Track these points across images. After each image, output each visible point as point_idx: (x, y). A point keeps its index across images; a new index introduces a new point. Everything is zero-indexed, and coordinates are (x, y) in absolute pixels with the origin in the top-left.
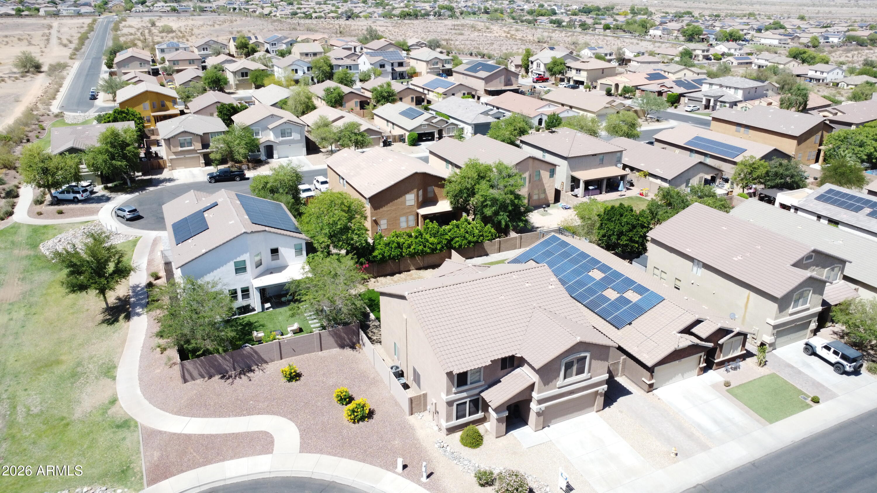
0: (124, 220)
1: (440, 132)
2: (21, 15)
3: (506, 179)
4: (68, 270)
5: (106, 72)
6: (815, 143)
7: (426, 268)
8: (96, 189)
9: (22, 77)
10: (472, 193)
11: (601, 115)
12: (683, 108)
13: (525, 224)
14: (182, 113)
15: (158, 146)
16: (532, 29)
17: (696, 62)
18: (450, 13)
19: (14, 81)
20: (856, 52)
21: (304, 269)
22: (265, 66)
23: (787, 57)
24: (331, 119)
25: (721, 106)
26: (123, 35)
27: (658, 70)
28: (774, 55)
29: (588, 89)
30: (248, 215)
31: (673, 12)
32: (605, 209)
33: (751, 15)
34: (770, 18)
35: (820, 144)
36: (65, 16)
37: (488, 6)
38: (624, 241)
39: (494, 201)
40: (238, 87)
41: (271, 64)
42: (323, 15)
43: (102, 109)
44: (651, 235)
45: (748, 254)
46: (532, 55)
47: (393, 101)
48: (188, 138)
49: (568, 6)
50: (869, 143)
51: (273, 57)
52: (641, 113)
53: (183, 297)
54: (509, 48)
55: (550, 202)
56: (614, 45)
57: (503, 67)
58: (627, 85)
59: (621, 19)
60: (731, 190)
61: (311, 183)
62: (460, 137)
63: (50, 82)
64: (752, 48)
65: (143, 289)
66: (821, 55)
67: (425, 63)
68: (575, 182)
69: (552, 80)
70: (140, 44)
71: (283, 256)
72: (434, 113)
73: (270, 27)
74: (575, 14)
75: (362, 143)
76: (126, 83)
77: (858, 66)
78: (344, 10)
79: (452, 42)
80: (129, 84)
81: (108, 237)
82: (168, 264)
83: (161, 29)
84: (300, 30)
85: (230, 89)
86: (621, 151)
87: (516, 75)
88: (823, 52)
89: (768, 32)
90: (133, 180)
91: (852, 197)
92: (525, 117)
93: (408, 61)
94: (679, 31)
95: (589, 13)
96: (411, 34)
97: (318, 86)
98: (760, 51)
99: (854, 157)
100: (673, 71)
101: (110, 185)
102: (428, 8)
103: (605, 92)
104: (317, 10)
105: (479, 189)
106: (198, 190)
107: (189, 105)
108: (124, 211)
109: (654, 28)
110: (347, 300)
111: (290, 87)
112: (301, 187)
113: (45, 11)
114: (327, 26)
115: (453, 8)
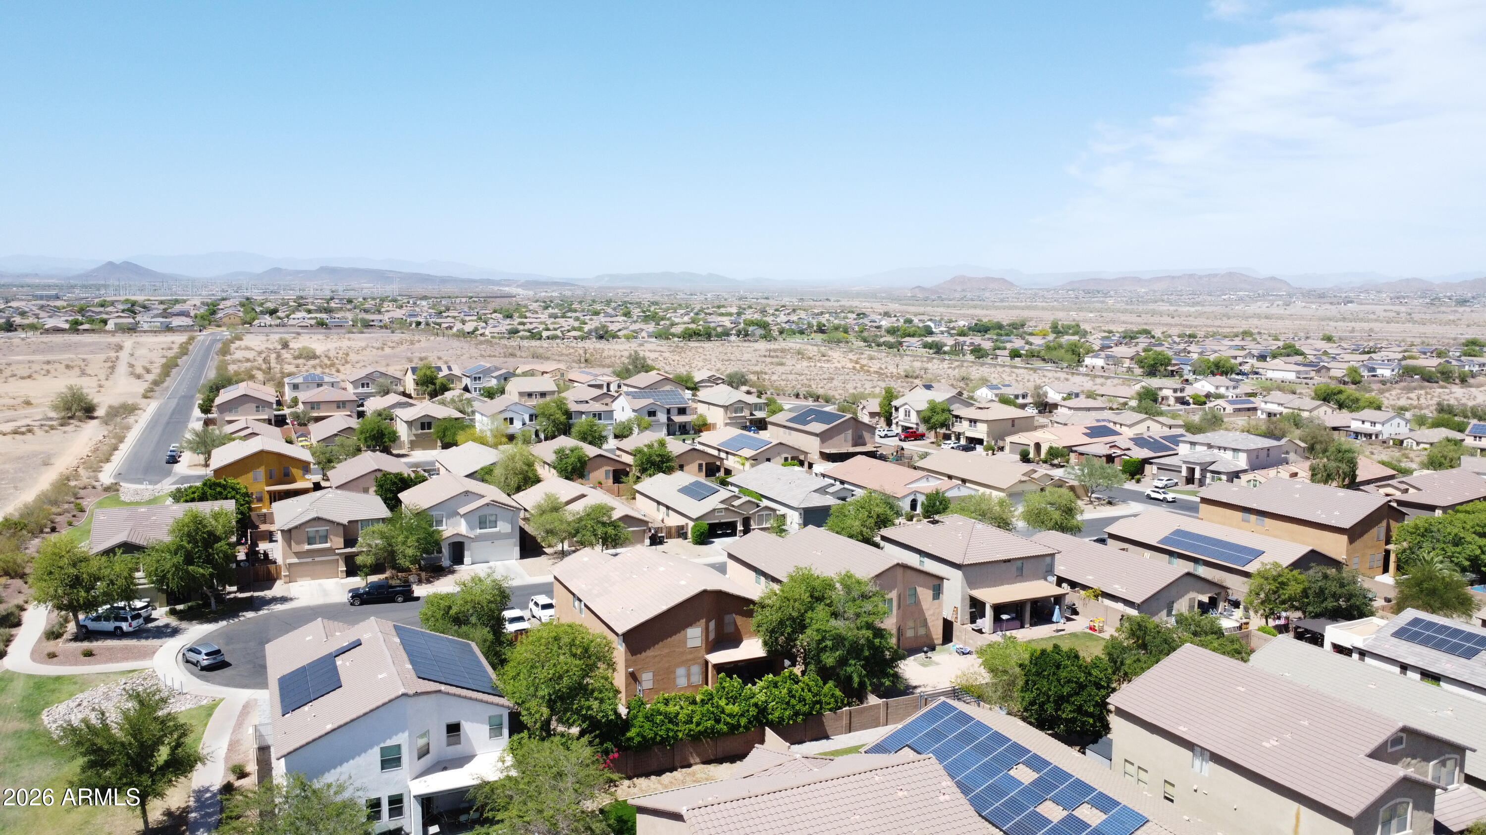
0: (196, 670)
1: (746, 522)
2: (78, 330)
3: (858, 602)
4: (86, 759)
5: (198, 419)
6: (1378, 540)
7: (720, 761)
8: (155, 614)
9: (62, 425)
10: (800, 625)
11: (1014, 494)
12: (1150, 482)
13: (893, 682)
14: (317, 487)
15: (271, 541)
16: (895, 356)
17: (1164, 408)
18: (763, 332)
19: (47, 432)
20: (1423, 392)
21: (503, 762)
22: (461, 412)
23: (1313, 399)
24: (564, 499)
25: (1213, 479)
26: (234, 362)
27: (1104, 420)
28: (1292, 396)
29: (990, 452)
30: (412, 662)
31: (1120, 330)
32: (1032, 655)
33: (1246, 334)
34: (1277, 339)
35: (1388, 542)
36: (145, 332)
37: (824, 321)
38: (1067, 712)
39: (839, 640)
40: (414, 445)
41: (470, 410)
42: (560, 335)
43: (185, 479)
44: (1114, 700)
45: (1288, 736)
46: (897, 398)
47: (669, 471)
48: (323, 528)
49: (951, 321)
50: (1468, 539)
51: (474, 399)
52: (1080, 492)
53: (284, 811)
54: (859, 385)
55: (936, 642)
56: (1029, 381)
57: (849, 416)
58: (1054, 445)
59: (1038, 341)
60: (1245, 621)
61: (524, 607)
62: (780, 530)
63: (106, 433)
64: (1254, 385)
65: (214, 795)
66: (1367, 395)
67: (722, 410)
68: (976, 608)
69: (931, 436)
70: (260, 375)
71: (468, 740)
72: (736, 490)
73: (474, 352)
74: (962, 334)
75: (614, 540)
76: (230, 438)
77: (1430, 413)
78: (593, 327)
79: (767, 377)
80: (234, 440)
81: (164, 701)
82: (264, 751)
83: (296, 353)
84: (521, 357)
85: (401, 448)
86: (1053, 555)
87: (872, 429)
88: (1371, 391)
89: (1277, 361)
90: (220, 598)
91: (1456, 633)
92: (889, 496)
93: (694, 405)
94: (1132, 359)
95: (986, 332)
96: (700, 364)
97: (545, 444)
98: (1268, 390)
99: (1447, 563)
100: (1128, 423)
101: (180, 607)
102: (728, 325)
103: (1018, 457)
104: (551, 327)
105: (812, 619)
106: (329, 618)
107: (330, 474)
108: (199, 653)
109: (1092, 354)
110: (578, 821)
111: (500, 447)
112: (508, 614)
113: (116, 324)
114: (564, 351)
115: (769, 324)
